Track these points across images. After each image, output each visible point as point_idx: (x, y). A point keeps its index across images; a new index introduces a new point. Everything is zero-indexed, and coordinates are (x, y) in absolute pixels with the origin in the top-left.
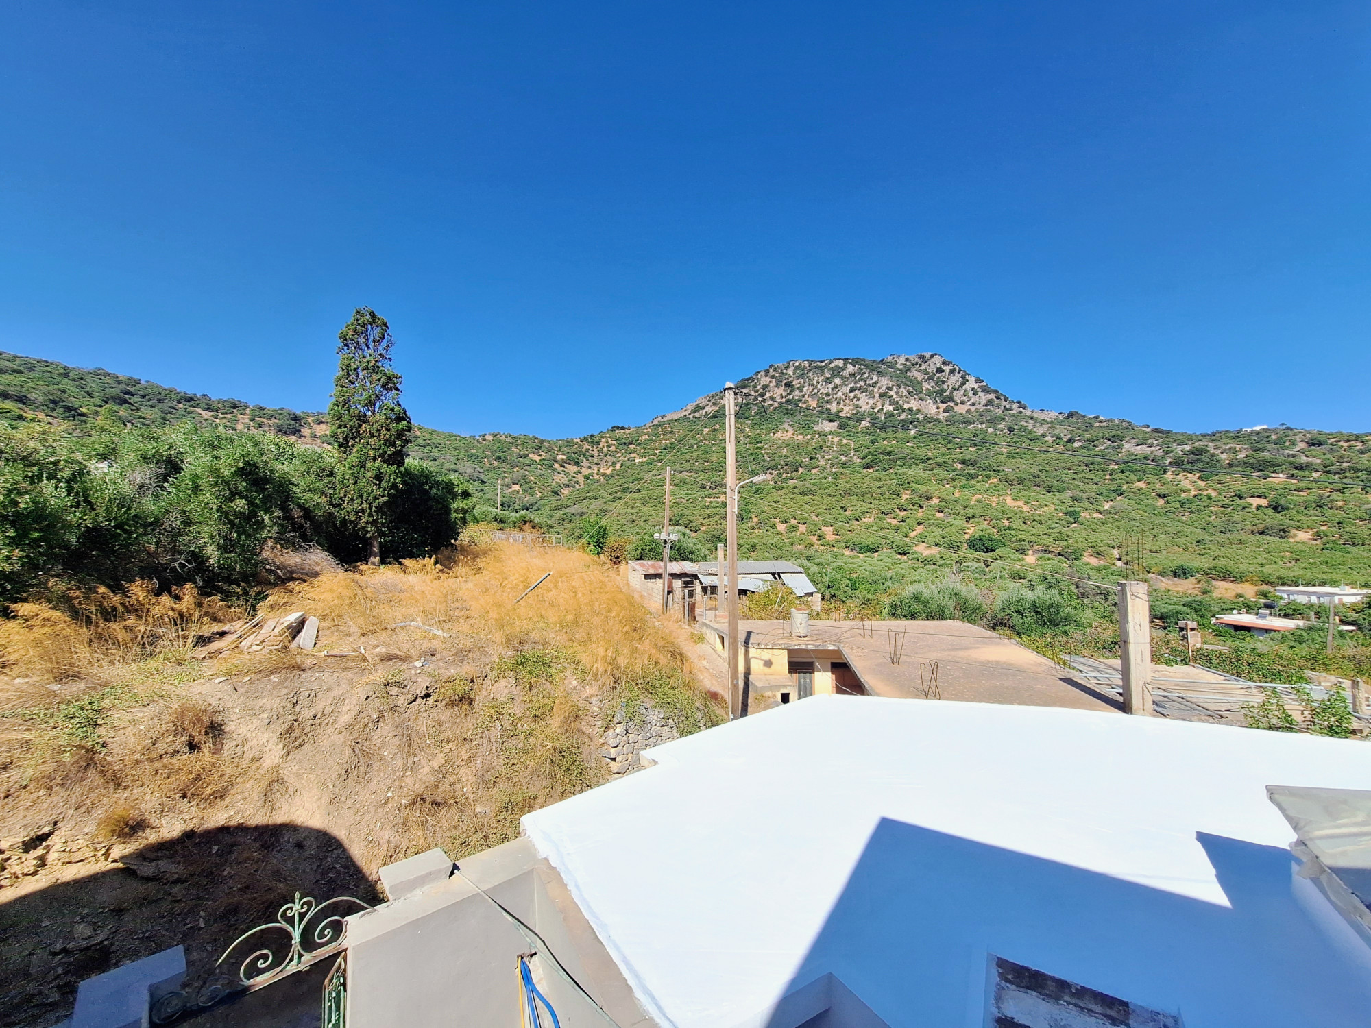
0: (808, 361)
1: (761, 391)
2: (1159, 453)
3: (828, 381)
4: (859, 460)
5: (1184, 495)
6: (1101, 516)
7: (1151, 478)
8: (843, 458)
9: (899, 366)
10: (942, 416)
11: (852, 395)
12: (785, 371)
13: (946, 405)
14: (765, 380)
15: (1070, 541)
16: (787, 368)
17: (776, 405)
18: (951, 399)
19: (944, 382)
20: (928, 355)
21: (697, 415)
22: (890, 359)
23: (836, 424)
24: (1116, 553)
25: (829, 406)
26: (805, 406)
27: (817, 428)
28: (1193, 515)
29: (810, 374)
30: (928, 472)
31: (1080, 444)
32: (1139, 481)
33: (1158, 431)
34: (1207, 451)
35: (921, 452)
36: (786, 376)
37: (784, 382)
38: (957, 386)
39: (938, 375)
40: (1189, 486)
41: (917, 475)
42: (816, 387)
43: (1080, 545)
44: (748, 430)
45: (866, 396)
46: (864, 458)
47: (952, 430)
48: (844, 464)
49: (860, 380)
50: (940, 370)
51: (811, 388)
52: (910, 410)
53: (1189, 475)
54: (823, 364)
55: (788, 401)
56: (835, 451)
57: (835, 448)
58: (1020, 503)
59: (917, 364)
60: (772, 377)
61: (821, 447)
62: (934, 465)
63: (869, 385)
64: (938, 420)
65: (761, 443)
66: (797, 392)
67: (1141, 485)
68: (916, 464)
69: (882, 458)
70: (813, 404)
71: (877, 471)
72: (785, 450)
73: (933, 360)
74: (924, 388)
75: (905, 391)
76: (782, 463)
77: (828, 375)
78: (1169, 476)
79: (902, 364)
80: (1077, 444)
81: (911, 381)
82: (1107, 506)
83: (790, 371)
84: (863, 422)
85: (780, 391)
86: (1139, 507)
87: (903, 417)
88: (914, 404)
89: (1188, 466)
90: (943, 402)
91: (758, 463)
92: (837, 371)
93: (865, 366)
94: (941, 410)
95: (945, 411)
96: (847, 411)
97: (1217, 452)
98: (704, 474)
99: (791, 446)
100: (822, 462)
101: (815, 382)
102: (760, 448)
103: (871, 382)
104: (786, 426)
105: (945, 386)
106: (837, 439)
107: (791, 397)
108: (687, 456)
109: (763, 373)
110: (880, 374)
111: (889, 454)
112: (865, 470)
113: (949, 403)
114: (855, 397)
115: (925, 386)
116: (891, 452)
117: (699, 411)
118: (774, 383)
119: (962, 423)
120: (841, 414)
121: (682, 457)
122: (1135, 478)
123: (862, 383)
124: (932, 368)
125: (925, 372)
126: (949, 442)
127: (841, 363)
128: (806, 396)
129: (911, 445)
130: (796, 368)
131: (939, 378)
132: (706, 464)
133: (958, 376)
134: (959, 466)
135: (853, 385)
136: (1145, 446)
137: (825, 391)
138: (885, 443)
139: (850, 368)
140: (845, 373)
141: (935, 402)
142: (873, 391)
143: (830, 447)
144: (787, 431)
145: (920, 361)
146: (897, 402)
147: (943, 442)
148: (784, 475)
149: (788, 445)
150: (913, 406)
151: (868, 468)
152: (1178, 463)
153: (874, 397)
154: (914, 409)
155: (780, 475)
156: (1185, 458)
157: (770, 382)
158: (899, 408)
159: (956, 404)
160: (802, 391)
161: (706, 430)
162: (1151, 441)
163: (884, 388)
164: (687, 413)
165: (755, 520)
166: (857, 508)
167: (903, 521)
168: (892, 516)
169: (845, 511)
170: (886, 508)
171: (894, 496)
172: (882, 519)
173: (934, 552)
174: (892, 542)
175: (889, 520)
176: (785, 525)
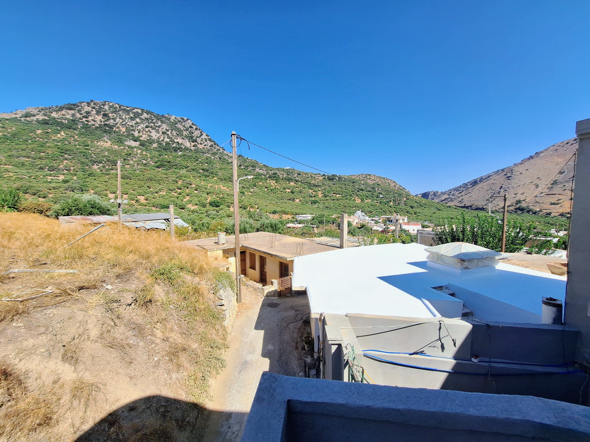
0: (118, 104)
1: (85, 114)
2: (265, 173)
3: (132, 119)
4: (153, 164)
5: (272, 188)
6: (251, 194)
7: (264, 182)
8: (144, 162)
9: (171, 120)
10: (192, 148)
11: (147, 129)
12: (102, 107)
13: (194, 143)
14: (87, 109)
15: (243, 203)
16: (104, 105)
17: (97, 125)
18: (196, 141)
19: (193, 133)
20: (185, 119)
22: (167, 116)
23: (138, 143)
24: (256, 206)
25: (133, 133)
26: (117, 130)
27: (126, 143)
28: (274, 194)
29: (120, 112)
30: (189, 173)
31: (243, 167)
32: (260, 182)
33: (264, 165)
34: (277, 174)
35: (184, 163)
36: (104, 110)
37: (103, 113)
38: (198, 136)
39: (190, 129)
40: (273, 185)
41: (184, 173)
42: (125, 121)
43: (247, 204)
44: (76, 137)
45: (155, 131)
46: (156, 163)
47: (197, 155)
48: (146, 164)
49: (151, 122)
50: (191, 127)
51: (121, 121)
52: (178, 143)
53: (273, 181)
54: (128, 109)
55: (105, 125)
57: (139, 156)
58: (225, 188)
59: (180, 122)
60: (93, 108)
61: (130, 154)
62: (191, 170)
63: (156, 126)
64: (191, 150)
65: (88, 146)
66: (112, 121)
67: (261, 183)
68: (183, 169)
69: (166, 164)
70: (124, 130)
71: (164, 170)
72: (107, 153)
73: (188, 122)
74: (184, 134)
75: (175, 133)
76: (105, 160)
77: (132, 116)
78: (268, 181)
79: (173, 120)
80: (242, 167)
81: (178, 129)
82: (252, 190)
83: (106, 107)
84: (154, 145)
85: (99, 118)
86: (261, 191)
87: (174, 145)
88: (180, 140)
89: (272, 178)
90: (193, 142)
91: (87, 158)
92: (137, 115)
93: (154, 116)
94: (192, 145)
95: (194, 146)
96: (144, 137)
97: (279, 174)
99: (111, 151)
100: (131, 162)
101: (124, 117)
102: (88, 149)
103: (157, 125)
104: (105, 139)
105: (193, 135)
106: (139, 151)
107: (108, 123)
108: (24, 147)
109: (85, 104)
110: (162, 122)
111: (169, 162)
112: (157, 169)
113: (195, 143)
114: (149, 131)
115: (185, 133)
116: (170, 161)
118: (94, 112)
119: (201, 153)
120: (141, 138)
121: (17, 147)
122: (259, 181)
123: (152, 125)
124: (188, 126)
125: (184, 126)
126: (197, 160)
127: (140, 111)
128: (118, 125)
129: (179, 159)
130: (110, 107)
131: (190, 130)
132: (42, 154)
133: (199, 132)
134: (202, 171)
135: (147, 124)
136: (262, 170)
137: (131, 124)
138: (166, 156)
139: (145, 115)
140: (142, 117)
141: (189, 141)
142: (158, 130)
143: (137, 154)
144: (107, 142)
145: (182, 121)
146: (171, 138)
147: (194, 160)
148: (107, 167)
149: (108, 150)
150: (179, 141)
151: (159, 168)
152: (270, 177)
153: (159, 133)
155: (104, 167)
156: (272, 175)
157: (92, 110)
158: (172, 141)
159: (198, 144)
160: (115, 121)
162: (263, 169)
163: (164, 129)
165: (92, 191)
166: (156, 187)
167: (180, 194)
168: (174, 191)
169: (150, 188)
170: (171, 188)
171: (175, 183)
172: (170, 193)
173: (196, 207)
174: (177, 204)
175: (173, 193)
176: (114, 195)
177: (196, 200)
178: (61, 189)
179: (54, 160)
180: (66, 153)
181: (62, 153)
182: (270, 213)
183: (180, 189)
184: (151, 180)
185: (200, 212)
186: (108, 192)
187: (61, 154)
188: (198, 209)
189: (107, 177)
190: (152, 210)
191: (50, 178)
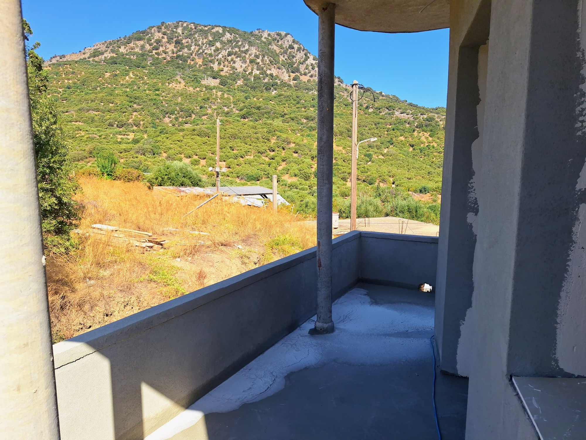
0: (194, 23)
1: (155, 44)
2: (412, 119)
3: (211, 44)
4: (237, 112)
5: (422, 146)
6: (383, 157)
7: (407, 135)
8: (226, 109)
9: (263, 39)
10: (292, 83)
11: (229, 58)
12: (175, 30)
13: (295, 74)
14: (158, 35)
15: (369, 173)
16: (176, 27)
17: (169, 58)
18: (297, 70)
19: (293, 57)
20: (283, 33)
21: (96, 59)
22: (257, 32)
23: (218, 81)
24: (391, 180)
25: (212, 65)
26: (192, 63)
27: (204, 82)
28: (425, 158)
29: (196, 36)
30: (286, 124)
31: (372, 110)
32: (401, 136)
33: (411, 104)
34: (434, 119)
35: (280, 109)
36: (176, 35)
37: (175, 39)
38: (302, 60)
39: (290, 50)
40: (425, 140)
41: (279, 125)
42: (202, 47)
43: (374, 175)
44: (146, 78)
45: (240, 60)
46: (241, 110)
47: (299, 94)
48: (228, 113)
49: (236, 46)
50: (291, 47)
51: (197, 48)
52: (271, 75)
53: (425, 133)
54: (206, 29)
55: (178, 57)
56: (220, 103)
57: (219, 101)
58: (341, 148)
59: (276, 40)
60: (164, 34)
61: (208, 99)
62: (289, 119)
63: (242, 52)
64: (289, 85)
65: (158, 90)
66: (186, 50)
67: (402, 138)
68: (277, 118)
69: (254, 111)
70: (200, 62)
71: (251, 121)
72: (180, 99)
73: (287, 38)
74: (280, 60)
75: (268, 60)
76: (178, 109)
77: (210, 39)
78: (416, 133)
79: (265, 38)
81: (272, 52)
82: (386, 151)
83: (180, 30)
84: (238, 82)
85: (171, 47)
86: (401, 152)
87: (266, 80)
88: (274, 71)
89: (424, 128)
90: (293, 72)
91: (158, 108)
92: (218, 37)
93: (239, 35)
94: (292, 78)
95: (294, 79)
96: (226, 71)
97: (439, 120)
98: (110, 114)
99: (185, 95)
100: (209, 111)
101: (200, 43)
102: (158, 95)
103: (243, 49)
104: (178, 77)
105: (294, 60)
106: (219, 94)
107: (181, 53)
108: (92, 96)
109: (155, 28)
110: (251, 44)
111: (258, 108)
112: (242, 120)
113: (297, 74)
114: (232, 60)
115: (281, 58)
116: (260, 107)
117: (98, 56)
118: (165, 40)
119: (305, 89)
120: (222, 73)
121: (87, 97)
122: (399, 134)
123: (237, 50)
124: (286, 45)
125: (281, 47)
126: (298, 103)
127: (220, 30)
128: (194, 54)
129: (273, 103)
130: (184, 29)
131: (290, 53)
132: (111, 105)
133: (303, 53)
134: (305, 121)
135: (230, 50)
136: (405, 114)
137: (209, 52)
138: (255, 99)
139: (228, 36)
140: (224, 39)
141: (288, 72)
142: (245, 57)
143: (216, 99)
144: (180, 83)
145: (278, 38)
146: (262, 68)
147: (294, 102)
148: (180, 119)
149: (182, 95)
150: (273, 73)
151: (244, 118)
152: (420, 126)
153: (246, 62)
154: (274, 75)
155: (176, 119)
156: (424, 123)
157: (163, 38)
158: (264, 73)
159: (301, 75)
160: (190, 50)
161: (108, 75)
162: (408, 111)
163: (253, 56)
164: (87, 56)
165: (165, 155)
166: (241, 148)
167: (273, 159)
168: (265, 154)
169: (233, 150)
170: (262, 149)
171: (266, 141)
172: (259, 157)
173: (294, 180)
174: (268, 174)
175: (263, 158)
176: (190, 159)
177: (295, 168)
178: (132, 152)
179: (123, 113)
180: (135, 101)
181: (131, 102)
182: (415, 191)
183: (273, 151)
184: (234, 137)
185: (301, 187)
186: (183, 156)
187: (130, 104)
188: (298, 183)
189: (181, 134)
190: (236, 182)
191: (120, 137)
